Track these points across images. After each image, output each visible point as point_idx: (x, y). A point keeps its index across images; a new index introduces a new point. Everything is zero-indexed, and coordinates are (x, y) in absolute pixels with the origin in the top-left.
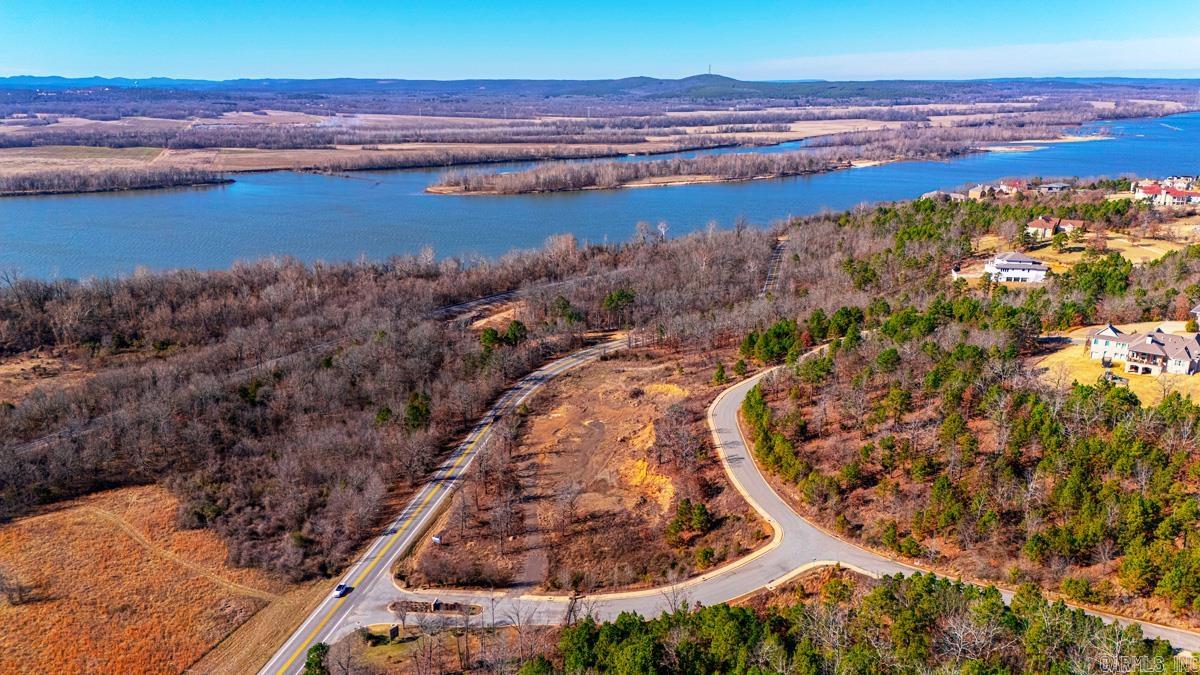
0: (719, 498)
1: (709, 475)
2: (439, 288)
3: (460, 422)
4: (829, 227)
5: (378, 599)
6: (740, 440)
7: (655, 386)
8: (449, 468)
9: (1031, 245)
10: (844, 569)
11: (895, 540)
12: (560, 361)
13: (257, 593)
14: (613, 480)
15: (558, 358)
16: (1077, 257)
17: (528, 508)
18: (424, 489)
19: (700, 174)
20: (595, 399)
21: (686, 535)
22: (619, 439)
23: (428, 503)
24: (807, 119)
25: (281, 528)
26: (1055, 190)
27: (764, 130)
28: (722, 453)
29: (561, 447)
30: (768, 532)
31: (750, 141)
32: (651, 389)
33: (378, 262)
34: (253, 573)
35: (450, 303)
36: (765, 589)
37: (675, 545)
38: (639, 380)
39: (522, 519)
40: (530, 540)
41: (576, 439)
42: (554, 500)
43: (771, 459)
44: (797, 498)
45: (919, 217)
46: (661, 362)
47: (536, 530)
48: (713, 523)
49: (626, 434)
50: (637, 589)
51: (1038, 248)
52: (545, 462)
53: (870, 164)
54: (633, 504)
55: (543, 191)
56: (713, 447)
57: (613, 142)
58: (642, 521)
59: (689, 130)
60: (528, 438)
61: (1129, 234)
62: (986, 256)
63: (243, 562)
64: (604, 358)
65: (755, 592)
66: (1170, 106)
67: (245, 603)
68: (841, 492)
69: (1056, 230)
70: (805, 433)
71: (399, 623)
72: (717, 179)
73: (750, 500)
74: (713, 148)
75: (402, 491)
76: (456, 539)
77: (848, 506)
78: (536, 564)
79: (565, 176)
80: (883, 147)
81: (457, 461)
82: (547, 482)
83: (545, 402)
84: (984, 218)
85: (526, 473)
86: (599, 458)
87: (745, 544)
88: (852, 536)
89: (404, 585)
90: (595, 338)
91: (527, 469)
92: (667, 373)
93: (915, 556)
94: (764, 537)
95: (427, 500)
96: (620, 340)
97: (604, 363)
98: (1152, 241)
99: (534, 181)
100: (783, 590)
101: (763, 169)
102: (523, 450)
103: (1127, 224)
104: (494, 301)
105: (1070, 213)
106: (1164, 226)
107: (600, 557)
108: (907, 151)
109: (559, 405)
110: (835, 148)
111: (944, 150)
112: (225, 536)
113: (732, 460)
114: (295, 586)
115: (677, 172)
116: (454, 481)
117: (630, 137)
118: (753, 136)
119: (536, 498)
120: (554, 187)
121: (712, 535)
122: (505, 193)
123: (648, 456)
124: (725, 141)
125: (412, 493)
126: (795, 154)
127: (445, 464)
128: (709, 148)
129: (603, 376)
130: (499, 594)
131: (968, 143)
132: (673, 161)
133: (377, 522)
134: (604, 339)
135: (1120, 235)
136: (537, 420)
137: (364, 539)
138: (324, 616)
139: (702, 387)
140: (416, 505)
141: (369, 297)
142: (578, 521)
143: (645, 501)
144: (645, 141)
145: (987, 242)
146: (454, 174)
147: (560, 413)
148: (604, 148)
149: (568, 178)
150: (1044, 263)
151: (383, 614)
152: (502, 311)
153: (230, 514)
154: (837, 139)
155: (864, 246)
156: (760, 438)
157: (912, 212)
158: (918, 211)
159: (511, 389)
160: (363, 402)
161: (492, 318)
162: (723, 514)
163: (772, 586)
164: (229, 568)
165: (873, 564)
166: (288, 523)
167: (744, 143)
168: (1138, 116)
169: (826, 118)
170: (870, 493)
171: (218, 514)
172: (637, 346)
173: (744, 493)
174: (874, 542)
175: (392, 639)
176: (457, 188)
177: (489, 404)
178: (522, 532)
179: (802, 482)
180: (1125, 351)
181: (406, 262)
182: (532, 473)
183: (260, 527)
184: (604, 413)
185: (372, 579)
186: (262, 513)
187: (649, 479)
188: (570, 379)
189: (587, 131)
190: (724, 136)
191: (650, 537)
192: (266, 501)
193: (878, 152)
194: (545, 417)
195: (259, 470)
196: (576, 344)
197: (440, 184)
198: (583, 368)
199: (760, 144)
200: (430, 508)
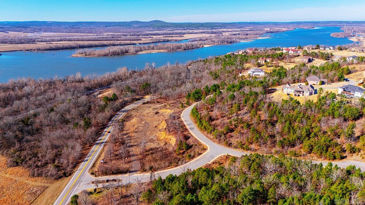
0: (189, 140)
1: (185, 133)
2: (85, 85)
3: (102, 126)
4: (202, 63)
5: (86, 181)
6: (192, 123)
7: (162, 110)
8: (101, 140)
9: (259, 65)
10: (229, 156)
11: (242, 146)
13: (43, 185)
14: (155, 138)
15: (129, 105)
16: (272, 68)
17: (130, 149)
18: (94, 147)
19: (160, 49)
20: (144, 116)
21: (181, 151)
22: (154, 126)
23: (96, 151)
24: (188, 34)
25: (46, 164)
26: (262, 51)
27: (176, 37)
28: (188, 127)
29: (136, 130)
30: (206, 148)
31: (173, 40)
32: (161, 111)
33: (62, 78)
34: (40, 178)
35: (89, 90)
36: (208, 163)
37: (178, 155)
38: (156, 109)
39: (129, 152)
40: (132, 158)
41: (141, 128)
42: (138, 146)
43: (203, 127)
44: (212, 137)
45: (227, 59)
46: (162, 104)
47: (134, 155)
48: (189, 147)
49: (156, 125)
50: (170, 168)
51: (261, 66)
52: (133, 135)
53: (208, 46)
54: (163, 145)
55: (111, 55)
56: (185, 126)
57: (131, 40)
58: (167, 149)
59: (154, 37)
60: (125, 129)
61: (284, 62)
62: (248, 69)
63: (36, 175)
64: (144, 104)
65: (205, 165)
66: (284, 29)
67: (40, 188)
68: (225, 134)
69: (265, 61)
70: (211, 119)
71: (96, 187)
72: (166, 51)
73: (198, 139)
74: (162, 42)
75: (86, 148)
76: (108, 160)
77: (227, 138)
78: (136, 165)
79: (118, 50)
80: (212, 41)
81: (103, 137)
82: (134, 141)
83: (128, 118)
84: (245, 58)
85: (127, 139)
86: (150, 133)
87: (200, 152)
88: (229, 146)
89: (94, 176)
90: (139, 98)
91: (127, 138)
92: (165, 106)
93: (248, 150)
94: (205, 149)
95: (96, 150)
96: (148, 98)
97: (144, 105)
98: (290, 63)
99: (108, 52)
100: (213, 163)
101: (179, 48)
102: (124, 132)
103: (283, 59)
104: (104, 89)
105: (268, 56)
106: (292, 59)
107: (156, 161)
108: (218, 42)
109: (133, 118)
110: (198, 42)
111: (228, 42)
112: (27, 168)
113: (191, 129)
114: (56, 181)
115: (153, 49)
116: (103, 143)
117: (136, 39)
118: (174, 38)
119: (132, 146)
120: (115, 54)
121: (189, 150)
122: (99, 56)
123: (165, 130)
124: (165, 40)
125: (90, 148)
126: (187, 43)
127: (100, 138)
128: (161, 42)
129: (145, 109)
130: (127, 175)
131: (234, 39)
132: (152, 45)
133: (80, 158)
134: (142, 98)
135: (281, 62)
136: (127, 123)
137: (77, 164)
138: (69, 189)
139: (177, 109)
140: (92, 152)
141: (62, 89)
142: (147, 151)
143: (166, 143)
144: (141, 40)
145: (247, 65)
146: (81, 50)
147: (134, 120)
148: (129, 42)
149: (119, 51)
150: (263, 70)
151: (89, 185)
152: (107, 92)
153: (27, 161)
154: (198, 39)
155: (213, 68)
156: (199, 122)
157: (225, 58)
158: (226, 58)
159: (116, 115)
160: (67, 122)
161: (104, 94)
162: (191, 144)
163: (210, 163)
164: (31, 178)
165: (238, 153)
166: (49, 161)
167: (171, 40)
168: (276, 32)
169: (193, 33)
170: (233, 134)
171: (23, 161)
172: (153, 100)
173: (196, 137)
174: (236, 147)
175: (95, 192)
176: (83, 55)
177: (110, 119)
178: (129, 156)
179: (213, 133)
180: (293, 91)
181: (71, 77)
182: (129, 139)
183: (39, 164)
184: (148, 120)
185: (83, 175)
186: (39, 159)
187: (167, 137)
188: (135, 110)
189: (122, 37)
190: (165, 38)
191: (170, 153)
192: (40, 155)
193: (210, 42)
194: (129, 122)
195: (34, 146)
196: (133, 100)
197: (77, 54)
198: (138, 107)
199: (176, 41)
200: (97, 152)
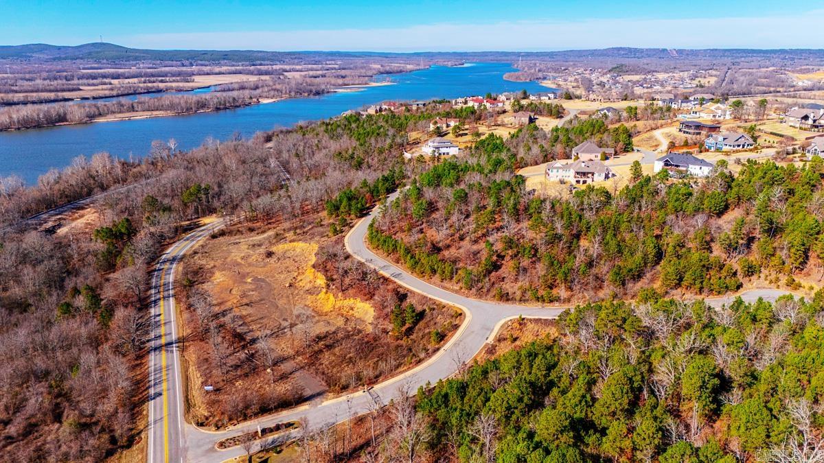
0: (408, 300)
1: (391, 287)
3: (137, 302)
4: (296, 136)
5: (199, 446)
6: (386, 264)
7: (280, 246)
8: (158, 337)
9: (440, 134)
10: (523, 319)
12: (176, 244)
14: (309, 312)
16: (469, 138)
17: (260, 346)
18: (152, 356)
19: (153, 110)
20: (238, 264)
21: (404, 330)
22: (287, 285)
23: (167, 367)
24: (200, 75)
27: (174, 81)
28: (387, 275)
29: (245, 301)
30: (459, 311)
31: (171, 88)
32: (278, 249)
36: (487, 344)
38: (260, 245)
40: (286, 367)
41: (252, 293)
42: (277, 336)
44: (456, 288)
46: (264, 232)
47: (284, 359)
48: (417, 316)
49: (290, 281)
50: (406, 370)
51: (444, 135)
52: (244, 313)
53: (270, 101)
54: (342, 322)
56: (375, 271)
57: (57, 91)
59: (115, 82)
60: (212, 300)
61: (483, 124)
64: (214, 237)
65: (484, 347)
68: (485, 277)
69: (448, 125)
71: (248, 452)
72: (170, 113)
74: (144, 93)
76: (222, 384)
78: (308, 380)
79: (38, 115)
80: (273, 90)
81: (161, 331)
82: (259, 326)
83: (197, 274)
85: (235, 324)
86: (284, 301)
87: (451, 323)
88: (509, 301)
89: (213, 429)
90: (188, 225)
91: (233, 321)
92: (281, 237)
93: (554, 301)
94: (460, 315)
95: (163, 364)
96: (212, 223)
97: (216, 241)
99: (7, 120)
100: (499, 341)
101: (202, 105)
106: (497, 119)
107: (352, 361)
109: (212, 273)
110: (240, 92)
111: (311, 91)
113: (394, 276)
115: (132, 109)
116: (174, 345)
117: (65, 87)
118: (174, 85)
121: (422, 324)
123: (327, 289)
124: (151, 88)
125: (141, 364)
127: (152, 335)
128: (141, 93)
129: (225, 248)
130: (304, 408)
131: (323, 87)
132: (125, 102)
133: (136, 392)
134: (196, 225)
136: (205, 286)
137: (134, 408)
139: (323, 239)
140: (158, 370)
143: (347, 318)
144: (81, 90)
147: (219, 277)
148: (52, 95)
149: (41, 117)
151: (215, 454)
152: (77, 219)
154: (236, 86)
156: (409, 258)
157: (346, 123)
158: (349, 122)
159: (155, 270)
161: (71, 225)
162: (419, 309)
163: (491, 341)
167: (167, 90)
169: (213, 74)
170: (501, 273)
172: (234, 225)
174: (523, 300)
177: (148, 284)
180: (571, 173)
182: (240, 323)
184: (260, 272)
185: (177, 434)
187: (339, 304)
188: (199, 255)
189: (20, 83)
190: (150, 85)
191: (376, 338)
193: (271, 93)
194: (209, 283)
196: (179, 231)
198: (202, 246)
199: (179, 90)
200: (173, 369)
